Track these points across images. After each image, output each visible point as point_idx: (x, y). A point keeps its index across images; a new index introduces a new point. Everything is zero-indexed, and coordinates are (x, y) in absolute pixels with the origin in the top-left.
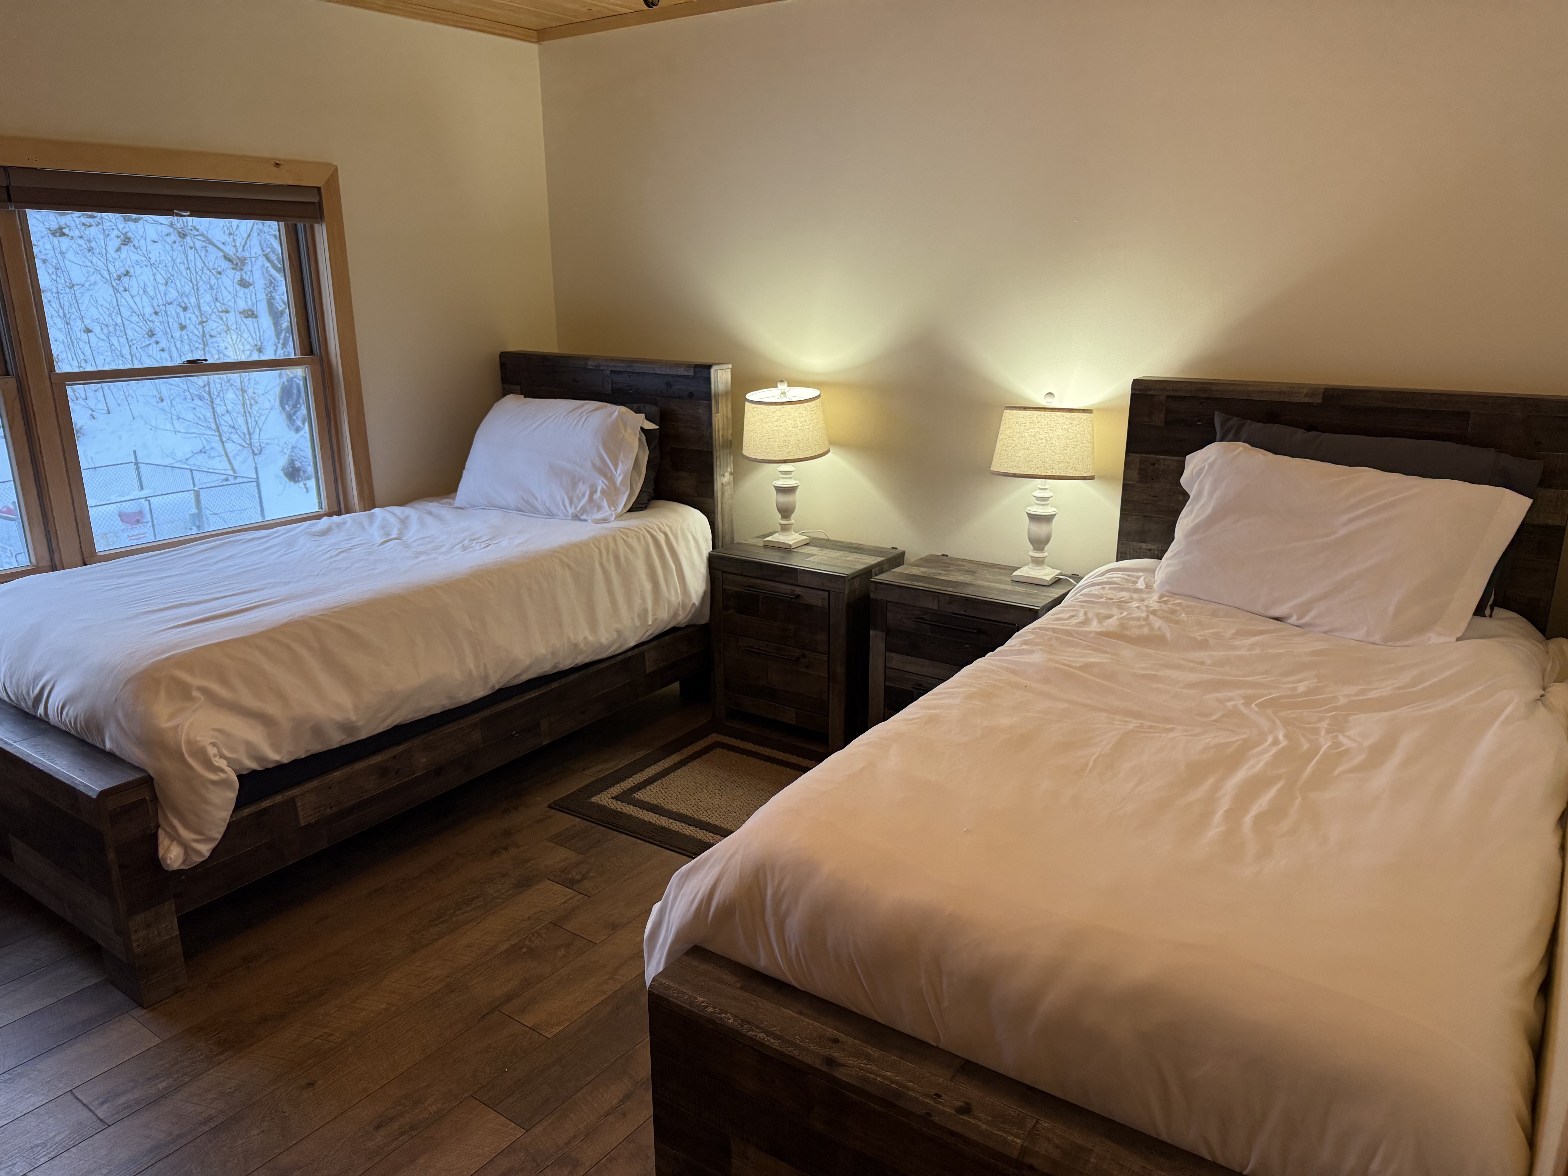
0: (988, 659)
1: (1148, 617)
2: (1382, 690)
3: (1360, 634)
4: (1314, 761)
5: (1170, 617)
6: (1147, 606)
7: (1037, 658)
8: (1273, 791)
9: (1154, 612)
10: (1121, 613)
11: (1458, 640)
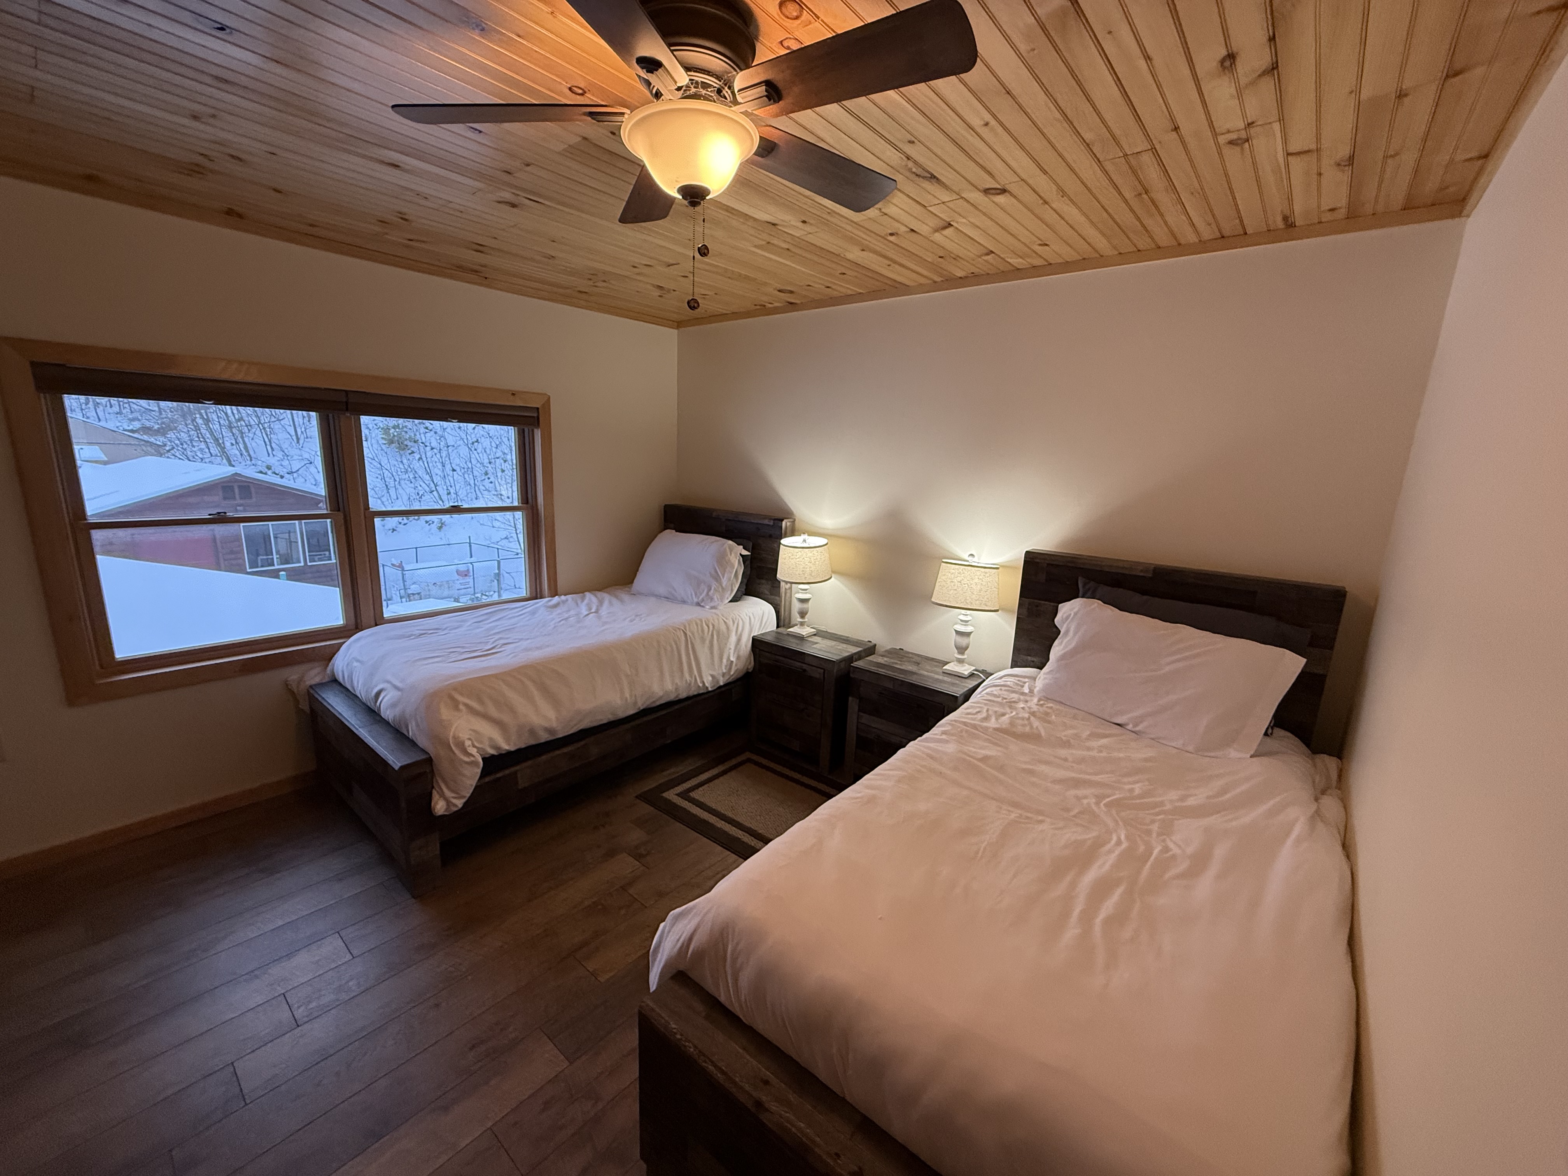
0: (916, 744)
1: (1029, 719)
2: (1198, 797)
3: (1179, 743)
4: (1149, 863)
5: (1045, 718)
6: (1030, 708)
7: (951, 748)
8: (1119, 891)
9: (1033, 714)
10: (1012, 712)
11: (1251, 757)
